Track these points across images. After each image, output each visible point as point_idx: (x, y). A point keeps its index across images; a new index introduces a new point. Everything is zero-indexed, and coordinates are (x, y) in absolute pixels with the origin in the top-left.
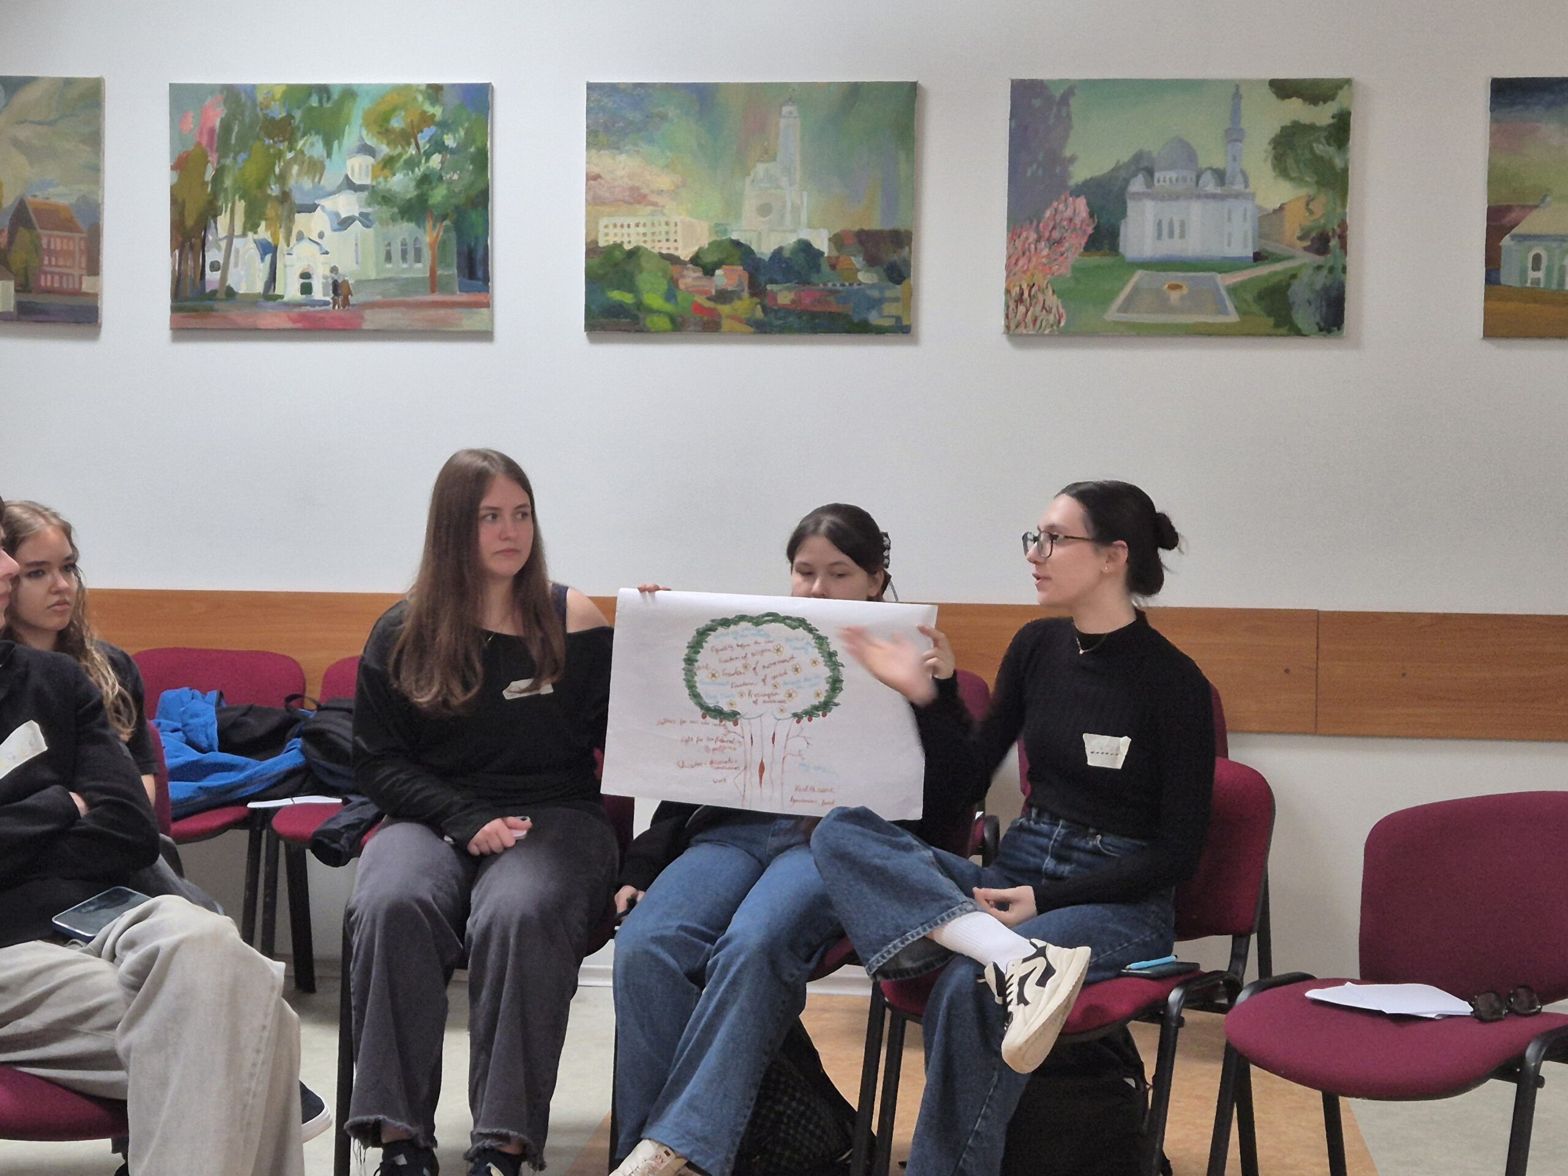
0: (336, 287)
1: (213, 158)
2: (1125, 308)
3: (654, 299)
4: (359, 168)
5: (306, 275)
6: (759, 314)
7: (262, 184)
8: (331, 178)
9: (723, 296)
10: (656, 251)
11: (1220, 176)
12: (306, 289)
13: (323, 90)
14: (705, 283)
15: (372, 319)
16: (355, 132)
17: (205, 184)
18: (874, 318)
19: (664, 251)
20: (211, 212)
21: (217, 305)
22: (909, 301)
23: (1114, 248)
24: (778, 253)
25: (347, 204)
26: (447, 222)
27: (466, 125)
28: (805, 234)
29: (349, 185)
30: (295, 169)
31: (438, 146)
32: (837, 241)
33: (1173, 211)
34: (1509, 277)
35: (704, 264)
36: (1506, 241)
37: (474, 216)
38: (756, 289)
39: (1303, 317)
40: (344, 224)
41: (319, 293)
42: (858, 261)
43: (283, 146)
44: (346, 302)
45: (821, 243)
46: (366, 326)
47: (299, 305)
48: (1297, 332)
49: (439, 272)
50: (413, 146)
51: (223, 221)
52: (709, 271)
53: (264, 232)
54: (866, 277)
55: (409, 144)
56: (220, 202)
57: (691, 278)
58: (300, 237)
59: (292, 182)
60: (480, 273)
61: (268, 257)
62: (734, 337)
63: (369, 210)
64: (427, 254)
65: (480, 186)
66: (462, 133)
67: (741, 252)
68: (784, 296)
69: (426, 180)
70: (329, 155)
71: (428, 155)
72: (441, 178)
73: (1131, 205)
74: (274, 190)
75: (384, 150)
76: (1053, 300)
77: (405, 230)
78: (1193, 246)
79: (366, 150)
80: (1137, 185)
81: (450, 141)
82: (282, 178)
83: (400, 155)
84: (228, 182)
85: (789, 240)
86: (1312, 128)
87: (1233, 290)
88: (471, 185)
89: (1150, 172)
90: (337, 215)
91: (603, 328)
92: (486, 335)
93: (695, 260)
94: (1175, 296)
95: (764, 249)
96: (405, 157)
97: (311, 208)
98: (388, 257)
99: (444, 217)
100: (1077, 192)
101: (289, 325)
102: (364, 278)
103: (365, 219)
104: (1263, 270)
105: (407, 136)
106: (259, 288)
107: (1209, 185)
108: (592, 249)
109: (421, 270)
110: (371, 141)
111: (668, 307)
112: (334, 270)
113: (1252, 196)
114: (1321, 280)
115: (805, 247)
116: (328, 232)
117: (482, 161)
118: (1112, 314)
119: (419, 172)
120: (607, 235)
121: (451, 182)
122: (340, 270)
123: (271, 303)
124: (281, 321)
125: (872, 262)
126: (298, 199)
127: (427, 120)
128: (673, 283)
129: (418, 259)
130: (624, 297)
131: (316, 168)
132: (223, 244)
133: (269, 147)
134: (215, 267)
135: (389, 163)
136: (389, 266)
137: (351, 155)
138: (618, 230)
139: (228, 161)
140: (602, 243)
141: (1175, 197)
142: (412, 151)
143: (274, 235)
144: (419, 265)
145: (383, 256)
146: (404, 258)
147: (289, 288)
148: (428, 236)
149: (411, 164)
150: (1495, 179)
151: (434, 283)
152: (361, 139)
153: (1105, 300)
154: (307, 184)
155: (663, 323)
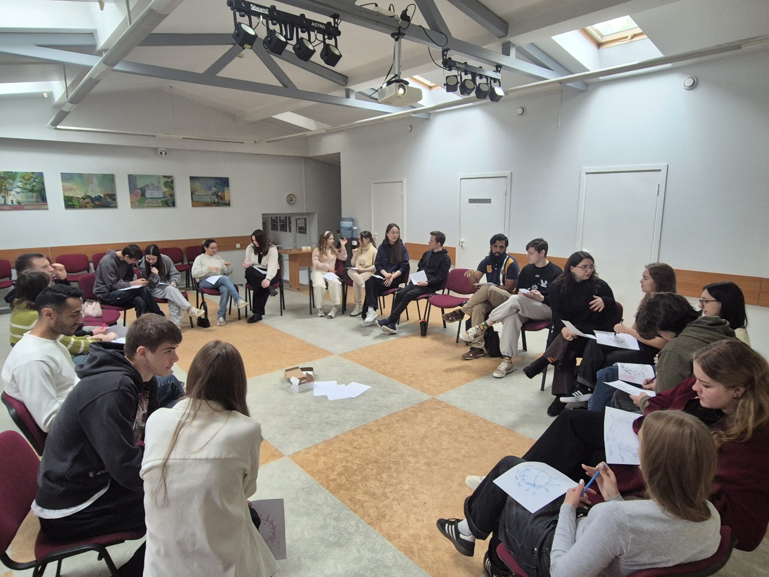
0: (18, 203)
2: (147, 204)
3: (76, 204)
4: (20, 184)
5: (12, 201)
6: (93, 205)
8: (15, 186)
9: (87, 203)
10: (75, 197)
11: (158, 187)
12: (12, 203)
13: (11, 172)
14: (84, 201)
15: (26, 207)
16: (18, 179)
18: (111, 205)
19: (77, 197)
22: (116, 203)
23: (145, 197)
24: (95, 197)
25: (18, 190)
26: (38, 193)
27: (39, 178)
28: (99, 194)
29: (19, 187)
30: (7, 184)
31: (35, 181)
32: (104, 195)
33: (152, 192)
34: (194, 200)
35: (83, 198)
36: (193, 196)
37: (43, 192)
38: (93, 202)
39: (170, 205)
40: (18, 193)
41: (15, 203)
42: (108, 198)
43: (4, 181)
44: (20, 205)
45: (102, 195)
46: (25, 208)
47: (11, 205)
48: (169, 206)
49: (37, 200)
52: (84, 199)
53: (2, 194)
54: (109, 200)
57: (82, 200)
58: (10, 195)
59: (7, 186)
60: (45, 200)
61: (4, 198)
62: (89, 208)
64: (35, 197)
65: (43, 187)
67: (89, 197)
68: (97, 203)
69: (33, 186)
70: (14, 182)
71: (33, 183)
72: (36, 186)
73: (146, 191)
74: (4, 188)
75: (24, 182)
76: (137, 203)
77: (30, 194)
78: (155, 196)
79: (21, 182)
80: (147, 188)
81: (37, 180)
82: (5, 186)
85: (97, 195)
86: (168, 182)
87: (161, 202)
88: (41, 187)
89: (148, 187)
91: (68, 208)
92: (47, 209)
93: (82, 198)
94: (153, 202)
95: (93, 196)
96: (29, 183)
97: (11, 191)
98: (28, 198)
100: (138, 189)
102: (23, 201)
103: (22, 192)
104: (164, 199)
105: (29, 180)
106: (3, 203)
107: (156, 188)
108: (64, 196)
109: (34, 200)
110: (22, 180)
111: (79, 204)
112: (17, 200)
113: (162, 190)
114: (172, 200)
115: (99, 196)
116: (15, 194)
117: (43, 183)
118: (146, 204)
119: (31, 185)
120: (67, 194)
121: (38, 187)
122: (19, 200)
123: (5, 205)
124: (8, 208)
125: (110, 198)
126: (8, 189)
127: (32, 177)
128: (79, 201)
129: (33, 198)
130: (71, 203)
131: (12, 184)
135: (26, 184)
137: (18, 182)
138: (69, 194)
140: (66, 196)
141: (152, 190)
143: (5, 195)
145: (26, 198)
146: (30, 198)
147: (9, 203)
148: (35, 195)
150: (191, 188)
151: (37, 202)
152: (20, 180)
153: (144, 203)
154: (10, 187)
155: (78, 207)
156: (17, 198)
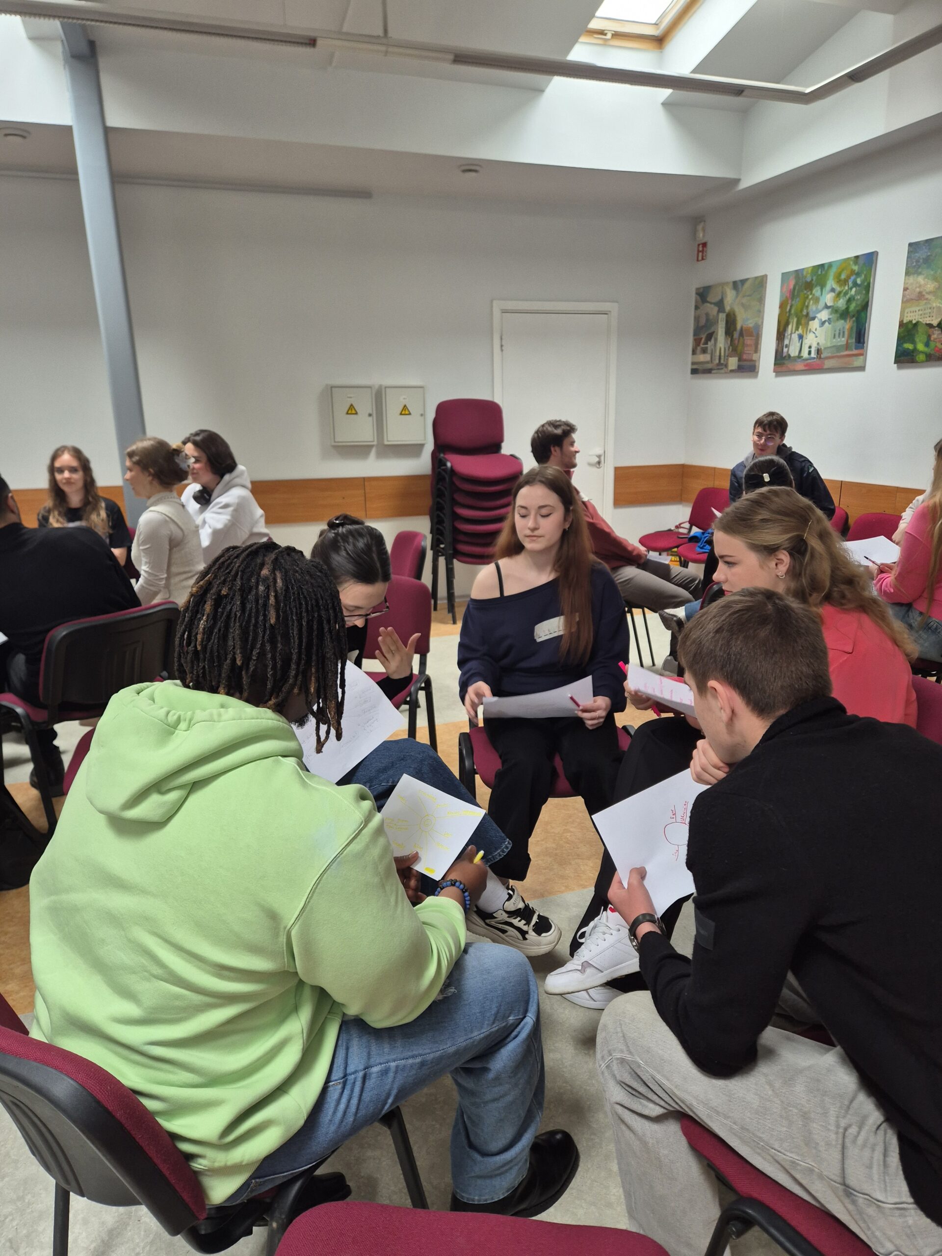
0: (819, 351)
1: (790, 302)
3: (921, 346)
4: (829, 298)
5: (810, 347)
7: (802, 311)
8: (821, 305)
10: (924, 322)
12: (810, 353)
13: (823, 266)
15: (827, 364)
16: (831, 283)
17: (786, 313)
19: (928, 322)
20: (787, 324)
21: (786, 362)
25: (825, 315)
26: (854, 319)
27: (865, 273)
29: (827, 307)
30: (811, 302)
31: (856, 285)
37: (864, 314)
40: (823, 323)
41: (813, 353)
43: (809, 293)
44: (820, 357)
46: (825, 367)
47: (807, 360)
49: (849, 341)
50: (847, 286)
51: (790, 327)
53: (800, 331)
55: (846, 285)
56: (790, 320)
57: (936, 334)
58: (810, 331)
59: (810, 308)
60: (862, 340)
61: (801, 341)
63: (830, 317)
64: (846, 333)
65: (866, 300)
66: (863, 276)
69: (849, 301)
70: (822, 294)
71: (851, 289)
72: (854, 299)
74: (805, 313)
75: (838, 288)
77: (841, 323)
79: (833, 290)
81: (859, 281)
82: (807, 307)
83: (842, 291)
84: (793, 311)
88: (864, 300)
90: (821, 320)
92: (863, 368)
93: (939, 325)
96: (844, 291)
97: (814, 318)
98: (834, 337)
99: (854, 316)
101: (804, 368)
102: (826, 346)
103: (829, 321)
105: (846, 281)
106: (797, 354)
108: (901, 325)
109: (844, 341)
110: (834, 286)
111: (926, 349)
112: (818, 344)
116: (818, 328)
117: (870, 288)
119: (847, 297)
120: (907, 317)
121: (858, 299)
122: (820, 344)
123: (800, 360)
124: (801, 367)
126: (811, 314)
127: (853, 272)
128: (929, 338)
129: (843, 337)
130: (910, 346)
131: (818, 300)
132: (789, 337)
133: (805, 294)
134: (787, 346)
135: (839, 295)
136: (834, 340)
137: (828, 293)
138: (912, 314)
139: (794, 302)
140: (905, 321)
142: (846, 288)
143: (803, 332)
144: (843, 339)
145: (833, 336)
146: (839, 337)
147: (805, 353)
148: (847, 326)
149: (846, 293)
151: (847, 347)
152: (832, 285)
154: (813, 308)
155: (923, 357)
156: (818, 340)
